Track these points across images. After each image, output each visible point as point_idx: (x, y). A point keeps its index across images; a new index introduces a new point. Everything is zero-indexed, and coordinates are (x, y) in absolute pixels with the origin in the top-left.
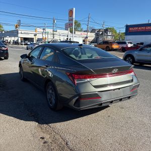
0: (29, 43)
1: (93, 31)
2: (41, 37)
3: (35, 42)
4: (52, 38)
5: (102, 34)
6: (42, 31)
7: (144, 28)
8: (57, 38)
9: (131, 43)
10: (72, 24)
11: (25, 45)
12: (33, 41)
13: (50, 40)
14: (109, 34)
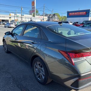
0: (6, 23)
1: (46, 15)
2: (14, 19)
3: (10, 22)
4: (21, 20)
5: (52, 17)
6: (14, 15)
7: (78, 13)
8: (24, 20)
9: (71, 22)
10: (34, 11)
11: (3, 24)
12: (8, 22)
13: (20, 21)
14: (56, 17)
